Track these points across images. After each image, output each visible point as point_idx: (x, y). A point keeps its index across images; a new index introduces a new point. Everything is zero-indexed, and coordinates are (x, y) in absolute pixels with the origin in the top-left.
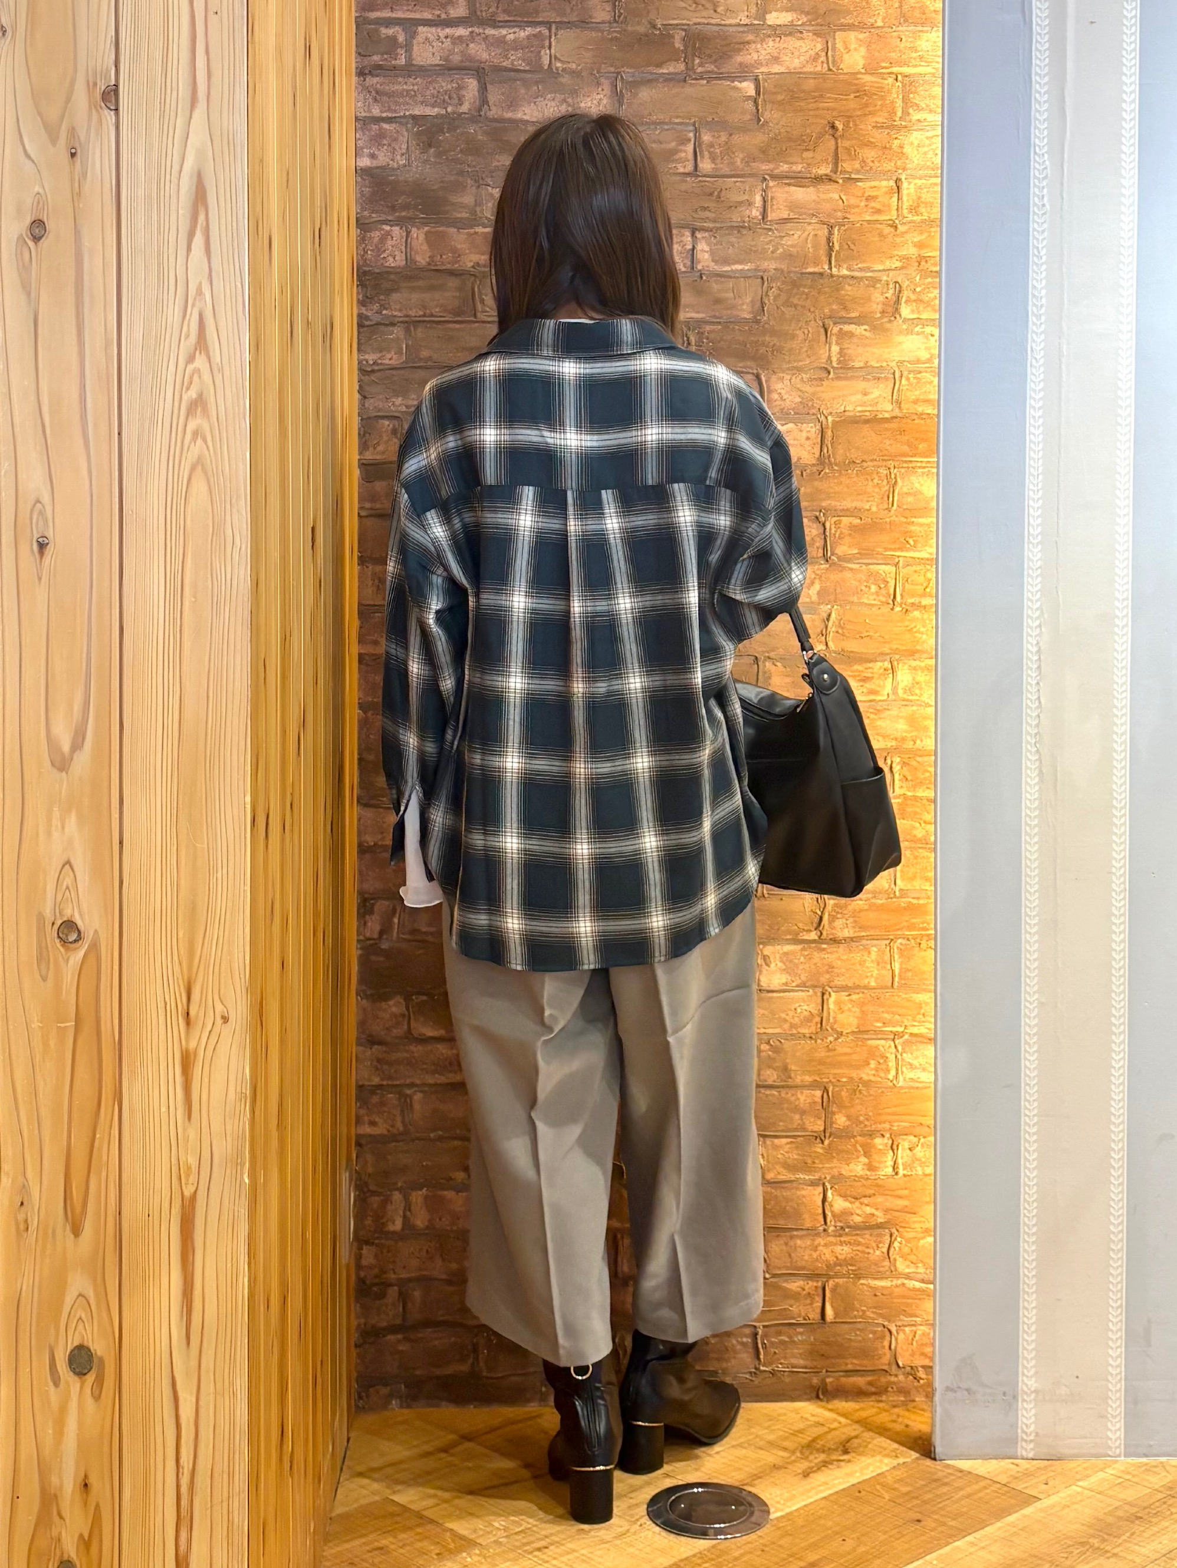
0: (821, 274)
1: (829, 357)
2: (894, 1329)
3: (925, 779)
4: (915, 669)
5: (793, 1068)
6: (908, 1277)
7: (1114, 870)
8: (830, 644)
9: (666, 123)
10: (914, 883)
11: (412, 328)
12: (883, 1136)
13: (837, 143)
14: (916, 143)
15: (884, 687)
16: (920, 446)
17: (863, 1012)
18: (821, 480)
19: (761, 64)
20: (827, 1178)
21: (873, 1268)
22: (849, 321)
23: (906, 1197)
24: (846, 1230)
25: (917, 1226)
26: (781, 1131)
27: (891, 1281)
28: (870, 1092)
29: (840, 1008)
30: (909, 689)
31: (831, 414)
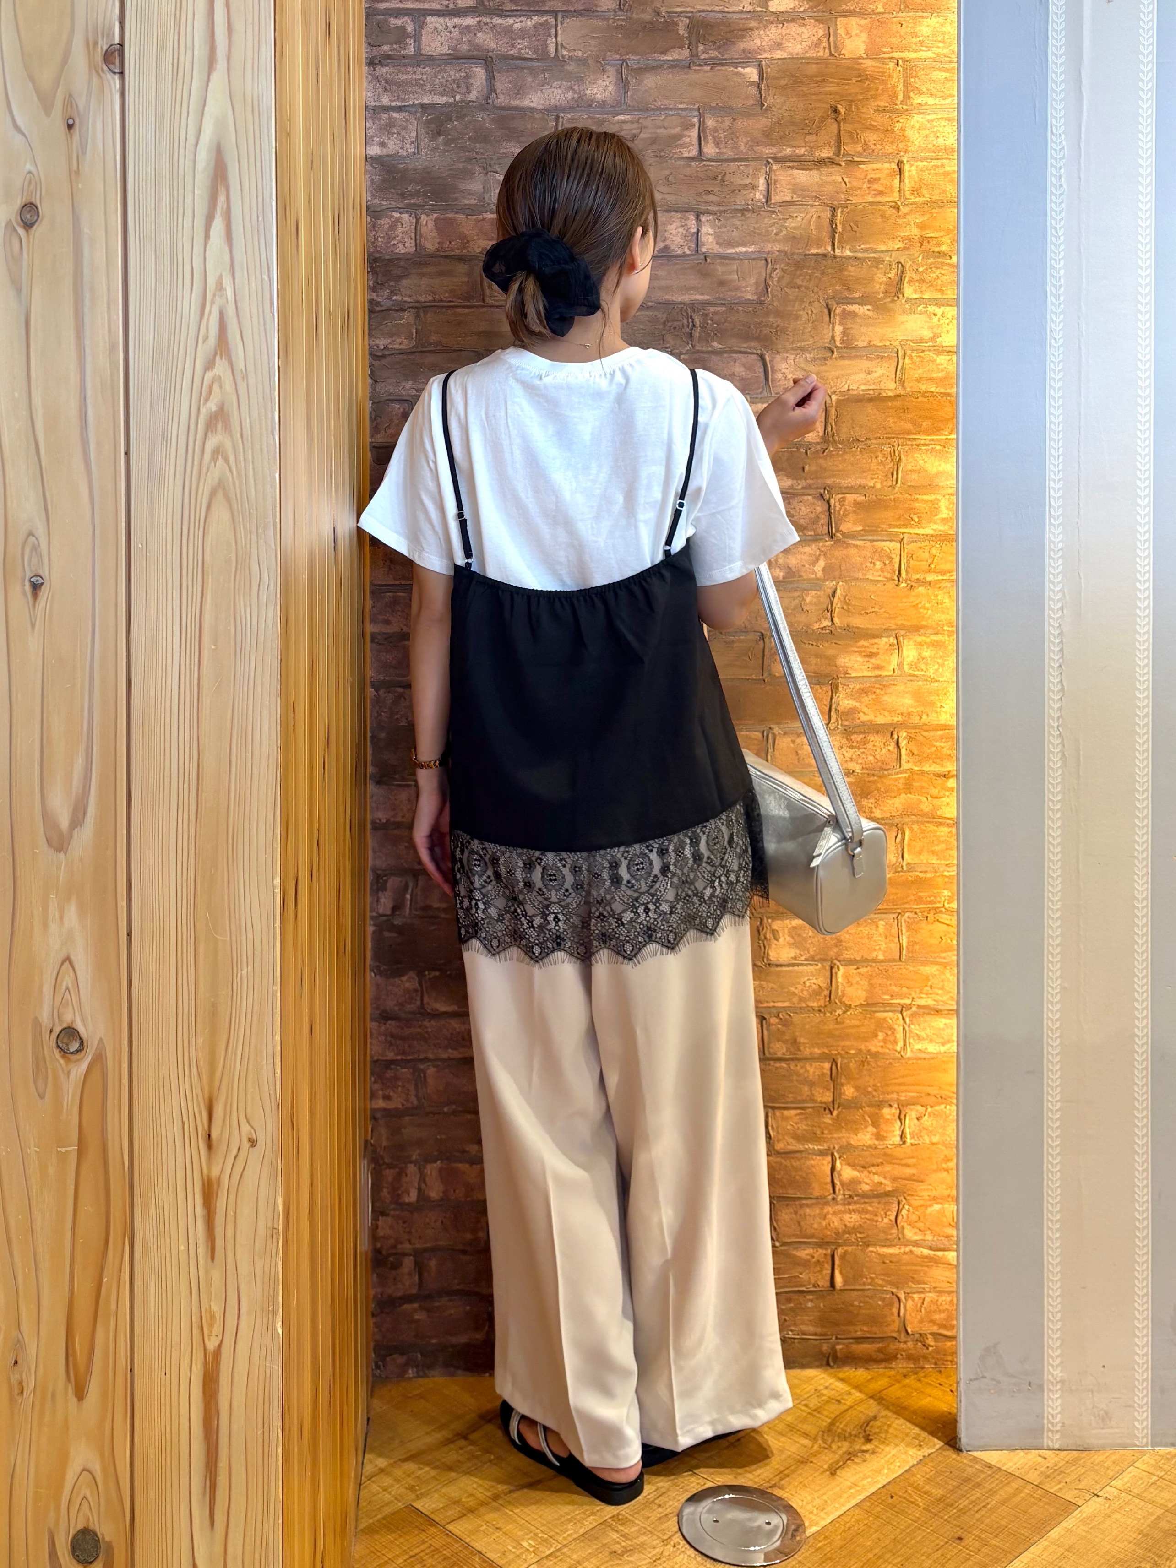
0: (825, 255)
1: (834, 337)
2: (902, 1296)
3: (931, 753)
4: (921, 645)
5: (802, 1040)
6: (915, 1244)
7: (1136, 854)
8: (836, 620)
9: (670, 109)
10: (922, 857)
11: (422, 313)
12: (891, 1106)
13: (840, 127)
14: (917, 126)
15: (889, 663)
16: (925, 424)
17: (871, 985)
18: (825, 458)
19: (764, 50)
20: (837, 1148)
21: (882, 1236)
22: (853, 302)
23: (914, 1166)
24: (855, 1198)
25: (925, 1194)
26: (792, 1102)
27: (900, 1248)
28: (879, 1064)
29: (849, 982)
30: (916, 665)
31: (834, 393)
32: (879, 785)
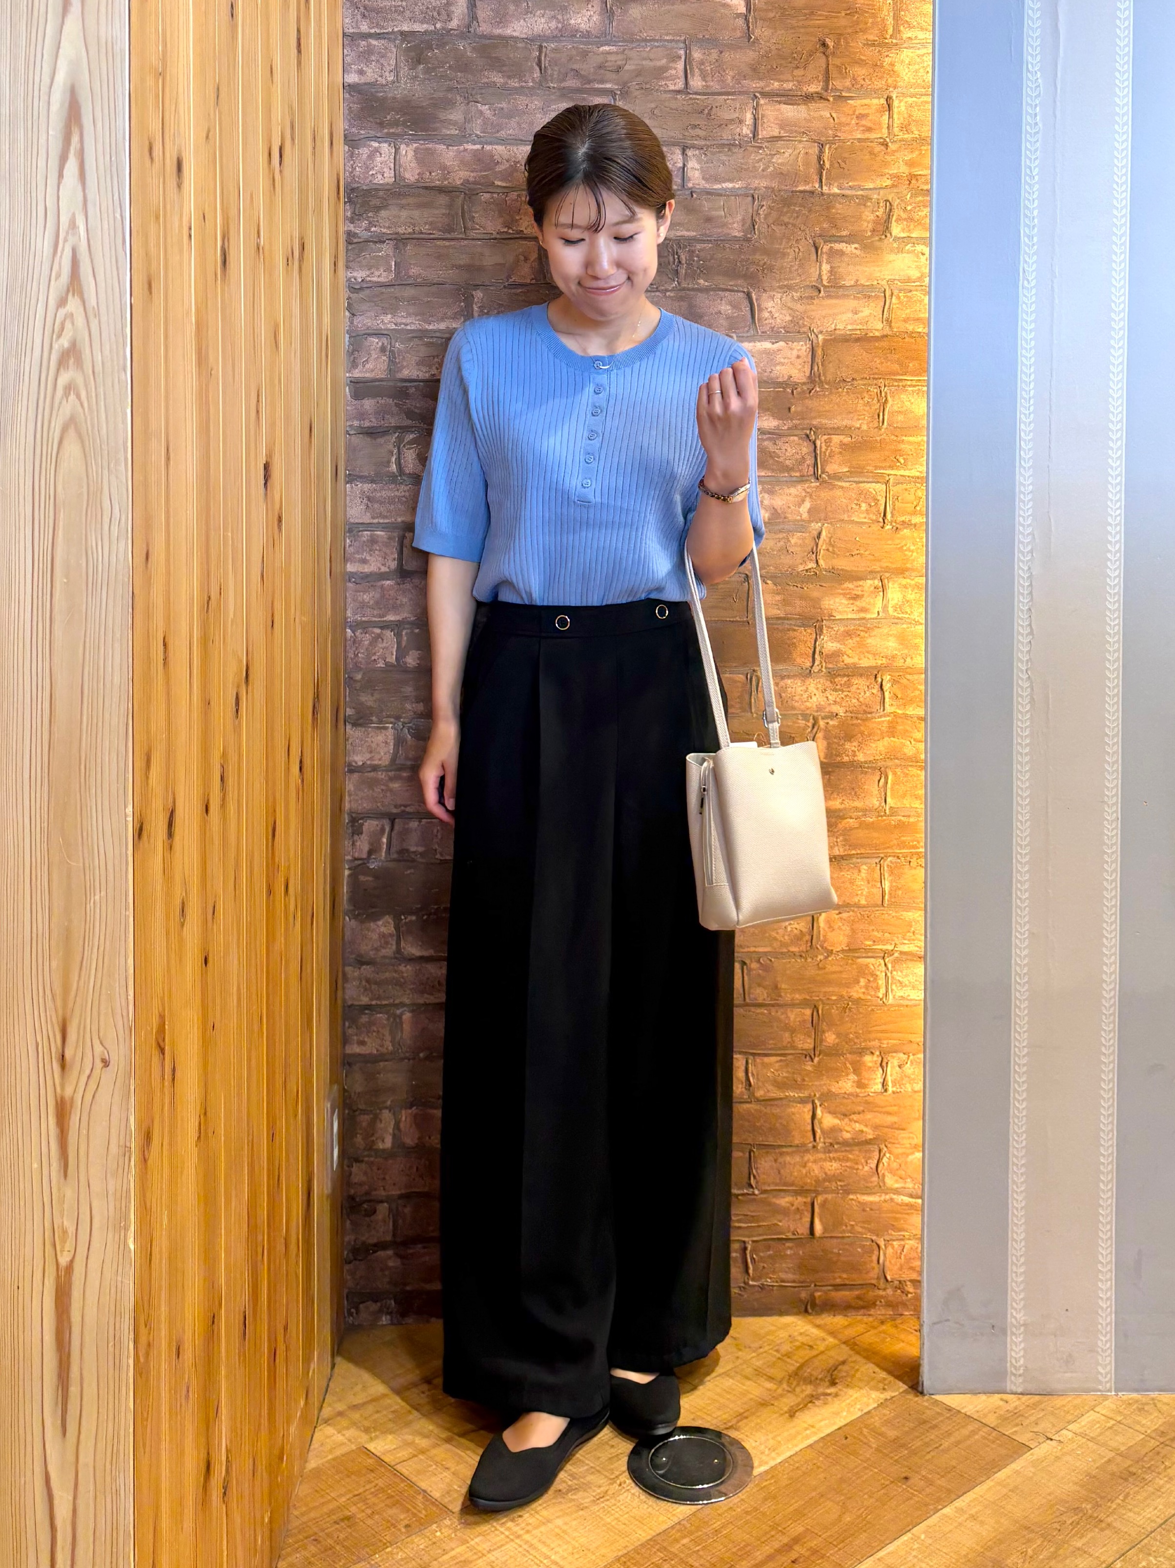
0: (813, 192)
1: (821, 275)
2: (882, 1244)
3: (916, 697)
4: (905, 587)
5: (783, 986)
6: (897, 1192)
7: (1106, 799)
8: (821, 562)
9: (657, 41)
10: (905, 801)
11: (401, 245)
12: (872, 1053)
13: (828, 61)
14: (907, 60)
15: (874, 606)
16: (910, 365)
17: (853, 931)
18: (811, 398)
20: (817, 1095)
21: (862, 1184)
22: (841, 240)
23: (895, 1114)
24: (836, 1146)
25: (906, 1142)
26: (770, 1049)
27: (880, 1196)
28: (861, 1010)
29: (830, 927)
30: (900, 607)
31: (821, 332)
32: (862, 728)
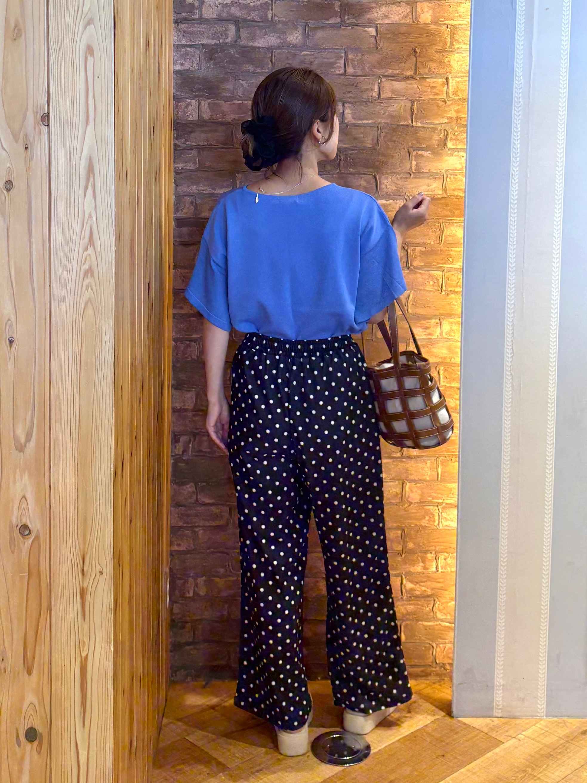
0: (407, 125)
1: (411, 167)
2: (435, 646)
3: (455, 378)
4: (452, 323)
6: (442, 620)
7: (548, 433)
8: (409, 310)
9: (330, 49)
11: (201, 151)
12: (431, 553)
13: (417, 59)
14: (457, 60)
15: (436, 332)
16: (456, 212)
17: (422, 493)
19: (379, 19)
20: (404, 573)
21: (425, 617)
22: (421, 149)
23: (442, 582)
24: (413, 598)
25: (447, 596)
27: (434, 623)
28: (426, 532)
29: (411, 491)
30: (449, 333)
31: (411, 195)
